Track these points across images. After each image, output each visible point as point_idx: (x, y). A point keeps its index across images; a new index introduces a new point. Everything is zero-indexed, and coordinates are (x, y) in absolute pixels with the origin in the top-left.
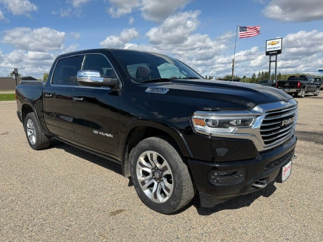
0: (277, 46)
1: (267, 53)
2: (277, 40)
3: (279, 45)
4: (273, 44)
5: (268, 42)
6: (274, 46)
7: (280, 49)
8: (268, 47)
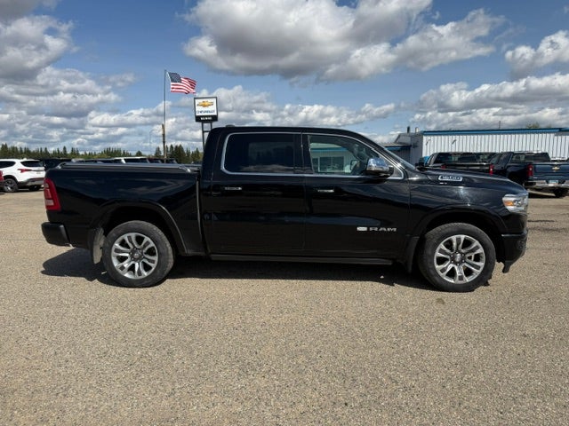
0: (210, 108)
1: (198, 119)
2: (210, 100)
3: (213, 108)
4: (204, 106)
5: (197, 101)
6: (206, 109)
7: (215, 114)
8: (198, 108)
